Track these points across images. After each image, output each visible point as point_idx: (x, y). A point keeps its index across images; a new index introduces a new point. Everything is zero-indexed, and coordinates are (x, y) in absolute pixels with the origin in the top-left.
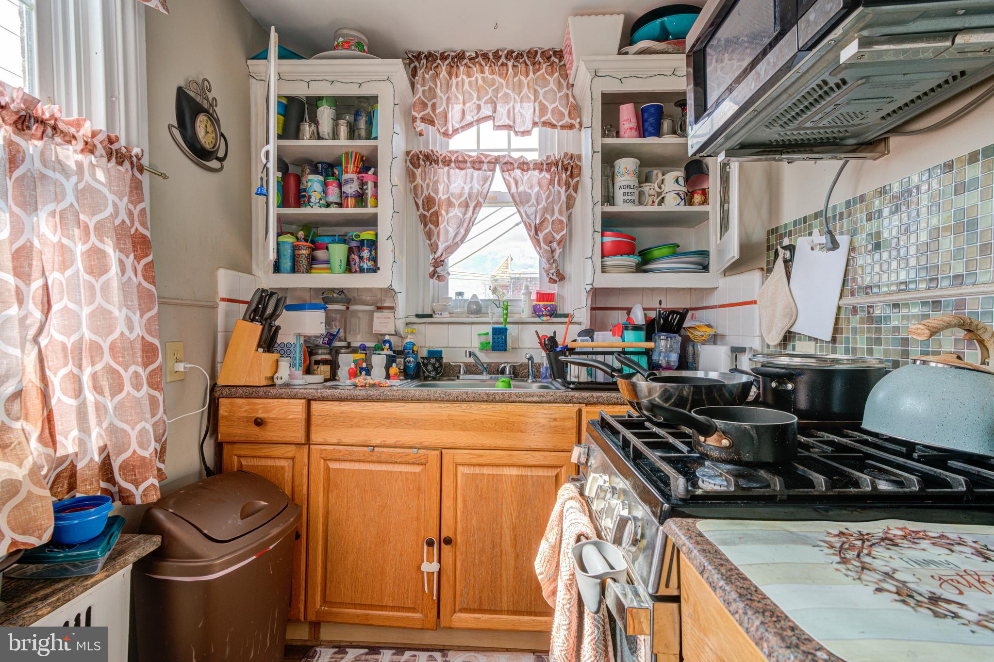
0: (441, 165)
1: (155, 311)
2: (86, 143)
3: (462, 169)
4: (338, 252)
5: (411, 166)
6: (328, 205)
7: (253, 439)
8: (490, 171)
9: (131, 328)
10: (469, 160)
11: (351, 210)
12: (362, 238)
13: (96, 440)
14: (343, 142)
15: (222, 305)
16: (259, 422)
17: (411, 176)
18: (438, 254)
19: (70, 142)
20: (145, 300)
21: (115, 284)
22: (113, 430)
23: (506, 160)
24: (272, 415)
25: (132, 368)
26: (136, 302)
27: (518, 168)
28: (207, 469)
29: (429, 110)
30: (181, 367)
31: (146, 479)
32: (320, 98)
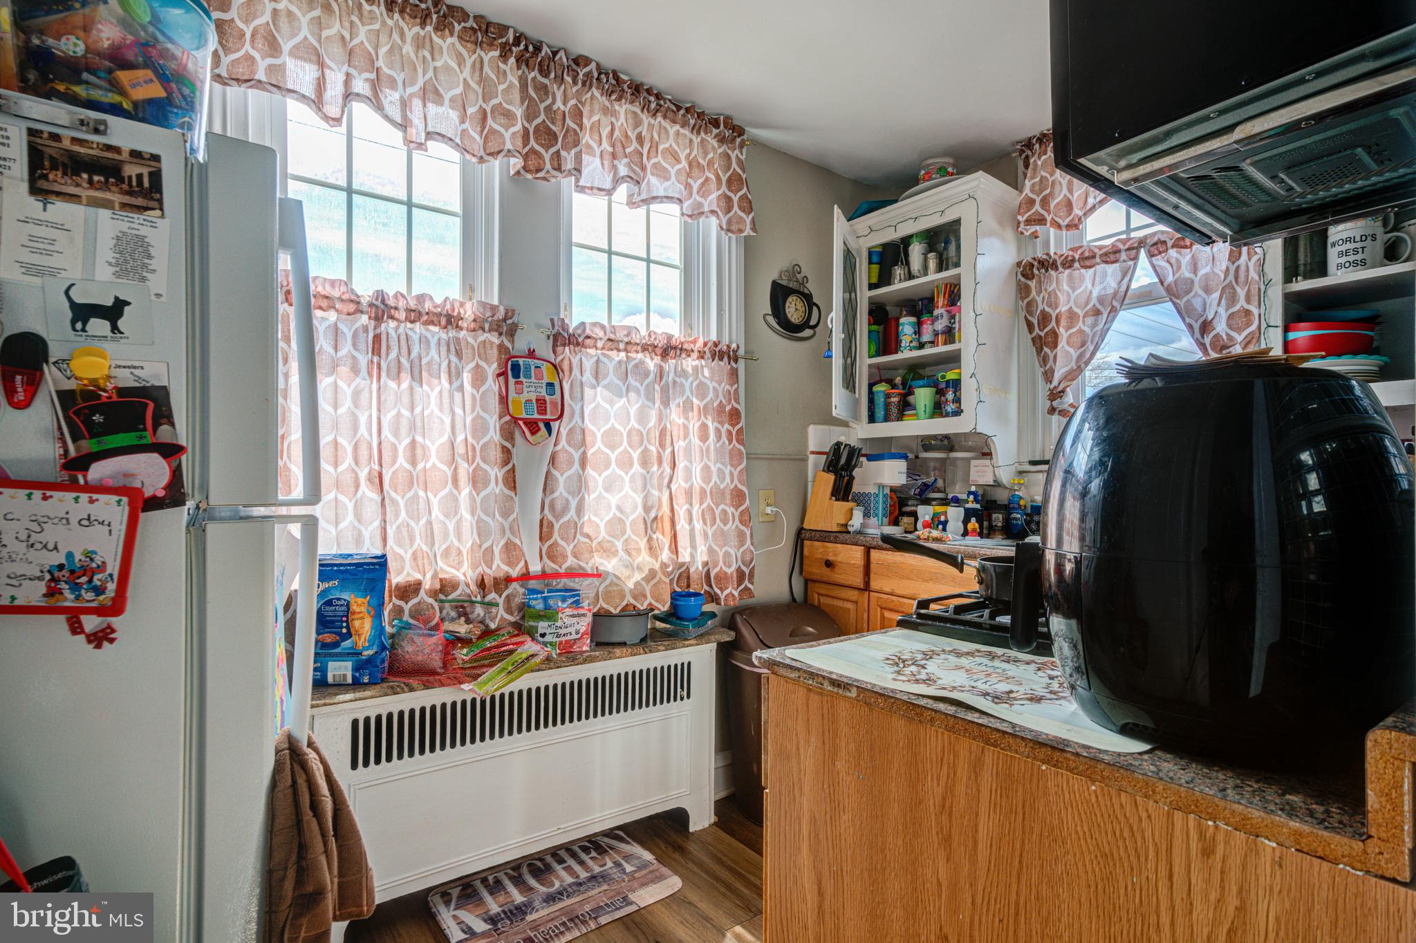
0: (1061, 269)
1: (744, 465)
2: (699, 352)
3: (1090, 267)
4: (923, 396)
5: (1023, 279)
6: (921, 346)
7: (825, 579)
8: (1132, 259)
9: (722, 479)
10: (1099, 253)
11: (941, 349)
12: (947, 378)
13: (702, 556)
14: (933, 276)
15: (812, 458)
16: (829, 564)
17: (1023, 291)
18: (1055, 383)
19: (689, 356)
20: (735, 457)
21: (712, 448)
22: (711, 551)
23: (1155, 239)
24: (839, 559)
25: (722, 507)
26: (727, 459)
27: (1173, 247)
28: (794, 600)
29: (1037, 207)
30: (769, 510)
31: (727, 588)
32: (911, 236)
